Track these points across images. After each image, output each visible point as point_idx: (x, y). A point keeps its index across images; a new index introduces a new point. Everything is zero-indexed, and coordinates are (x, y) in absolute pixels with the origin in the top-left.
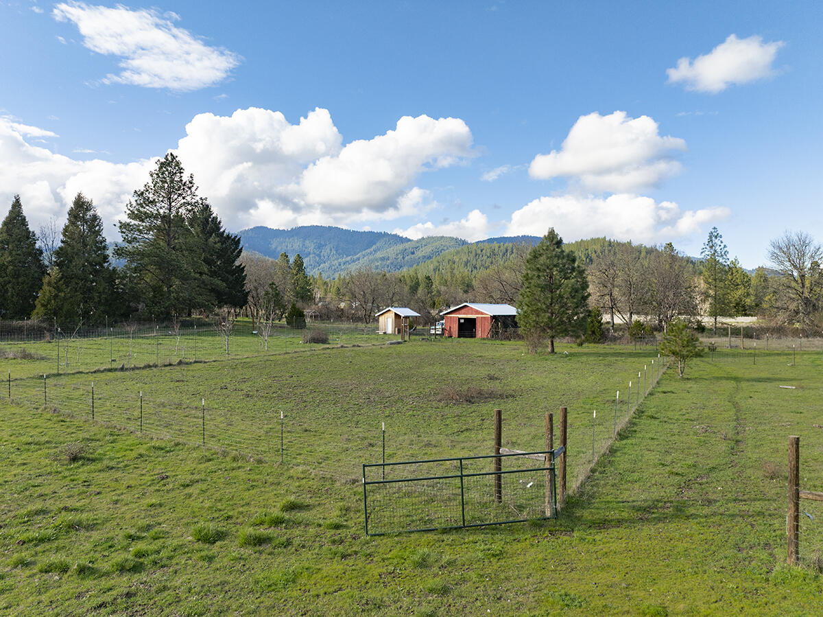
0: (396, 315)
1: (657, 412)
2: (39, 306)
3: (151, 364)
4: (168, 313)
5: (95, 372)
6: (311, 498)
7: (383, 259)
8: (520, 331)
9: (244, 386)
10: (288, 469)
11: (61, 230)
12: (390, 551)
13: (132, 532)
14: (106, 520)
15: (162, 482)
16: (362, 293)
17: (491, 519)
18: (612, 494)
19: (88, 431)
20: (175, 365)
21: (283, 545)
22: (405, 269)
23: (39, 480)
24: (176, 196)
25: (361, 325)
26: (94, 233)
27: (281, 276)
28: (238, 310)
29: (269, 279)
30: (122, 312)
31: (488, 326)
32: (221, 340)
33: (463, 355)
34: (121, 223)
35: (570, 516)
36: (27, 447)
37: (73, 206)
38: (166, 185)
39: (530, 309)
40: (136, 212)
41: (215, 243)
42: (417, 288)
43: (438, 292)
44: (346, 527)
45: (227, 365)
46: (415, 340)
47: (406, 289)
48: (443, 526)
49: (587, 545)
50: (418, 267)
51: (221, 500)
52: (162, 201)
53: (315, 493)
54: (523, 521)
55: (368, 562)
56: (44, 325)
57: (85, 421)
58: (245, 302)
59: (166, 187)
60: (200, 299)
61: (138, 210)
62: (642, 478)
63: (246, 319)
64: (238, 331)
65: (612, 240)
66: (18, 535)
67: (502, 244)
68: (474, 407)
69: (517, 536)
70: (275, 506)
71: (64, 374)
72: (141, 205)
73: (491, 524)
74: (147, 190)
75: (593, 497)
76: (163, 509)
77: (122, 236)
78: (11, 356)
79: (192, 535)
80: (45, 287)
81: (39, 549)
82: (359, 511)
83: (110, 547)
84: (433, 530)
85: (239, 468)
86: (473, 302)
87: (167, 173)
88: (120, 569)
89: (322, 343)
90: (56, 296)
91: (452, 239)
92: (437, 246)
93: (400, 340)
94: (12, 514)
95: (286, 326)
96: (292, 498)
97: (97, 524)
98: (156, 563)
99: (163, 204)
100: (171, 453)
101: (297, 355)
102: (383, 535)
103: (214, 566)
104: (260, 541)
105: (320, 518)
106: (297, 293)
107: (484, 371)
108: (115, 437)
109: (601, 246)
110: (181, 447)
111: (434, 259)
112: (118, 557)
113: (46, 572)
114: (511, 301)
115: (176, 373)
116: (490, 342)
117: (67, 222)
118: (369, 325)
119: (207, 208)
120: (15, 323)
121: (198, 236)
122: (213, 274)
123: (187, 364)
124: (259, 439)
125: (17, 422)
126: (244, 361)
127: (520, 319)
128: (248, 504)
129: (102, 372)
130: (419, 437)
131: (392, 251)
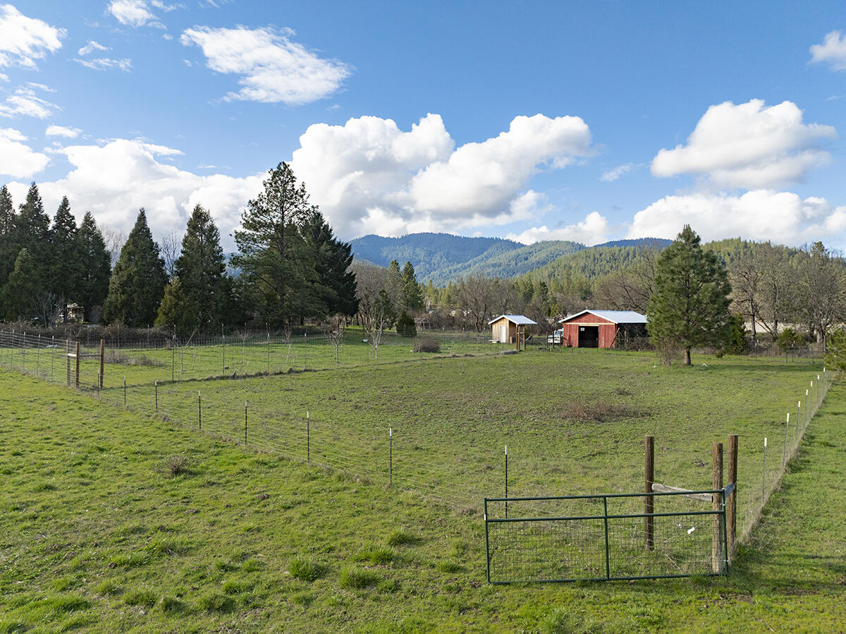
0: (510, 322)
1: (831, 438)
2: (161, 315)
3: (262, 372)
4: (281, 322)
5: (208, 380)
6: (422, 530)
7: (494, 265)
8: (651, 340)
9: (352, 397)
10: (397, 493)
11: (182, 241)
12: (518, 606)
13: (226, 562)
14: (201, 545)
15: (262, 503)
16: (474, 300)
17: (641, 571)
18: (795, 544)
19: (194, 441)
20: (285, 374)
21: (390, 589)
22: (518, 276)
23: (141, 494)
24: (288, 205)
25: (473, 334)
26: (211, 243)
27: (391, 284)
28: (349, 319)
29: (380, 287)
30: (238, 320)
31: (612, 334)
32: (331, 348)
33: (585, 367)
34: (236, 232)
35: (744, 573)
36: (134, 456)
37: (192, 217)
38: (279, 194)
39: (663, 316)
40: (251, 222)
41: (327, 251)
42: (531, 295)
43: (554, 299)
44: (464, 570)
45: (336, 375)
46: (531, 350)
47: (520, 295)
48: (583, 577)
49: (775, 618)
50: (532, 273)
51: (323, 527)
52: (275, 210)
53: (427, 524)
54: (684, 577)
55: (491, 619)
56: (165, 333)
57: (193, 431)
58: (356, 310)
59: (279, 196)
60: (311, 307)
61: (252, 219)
62: (832, 524)
63: (358, 328)
64: (349, 339)
65: (748, 241)
66: (111, 556)
67: (623, 247)
68: (605, 426)
69: (677, 597)
70: (382, 538)
71: (178, 382)
72: (255, 215)
73: (643, 578)
74: (261, 200)
75: (769, 547)
76: (260, 535)
77: (238, 245)
78: (133, 362)
79: (288, 569)
80: (167, 296)
81: (130, 574)
82: (478, 550)
83: (202, 578)
84: (570, 581)
85: (345, 489)
86: (594, 309)
87: (279, 182)
88: (208, 606)
89: (433, 352)
90: (176, 305)
91: (568, 243)
92: (551, 252)
93: (515, 350)
94: (109, 531)
95: (397, 334)
96: (401, 530)
97: (191, 548)
98: (247, 602)
99: (276, 214)
100: (274, 469)
101: (407, 364)
102: (509, 584)
103: (311, 611)
104: (363, 582)
105: (434, 557)
106: (408, 301)
107: (612, 385)
108: (220, 449)
109: (735, 248)
110: (285, 462)
111: (548, 265)
112: (209, 591)
113: (132, 604)
114: (637, 308)
115: (287, 381)
116: (615, 352)
117: (187, 232)
118: (481, 334)
119: (318, 216)
120: (139, 331)
121: (310, 245)
122: (324, 282)
123: (297, 372)
124: (366, 456)
125: (128, 429)
126: (353, 370)
127: (651, 327)
128: (352, 534)
129: (215, 379)
130: (544, 459)
131: (504, 257)
